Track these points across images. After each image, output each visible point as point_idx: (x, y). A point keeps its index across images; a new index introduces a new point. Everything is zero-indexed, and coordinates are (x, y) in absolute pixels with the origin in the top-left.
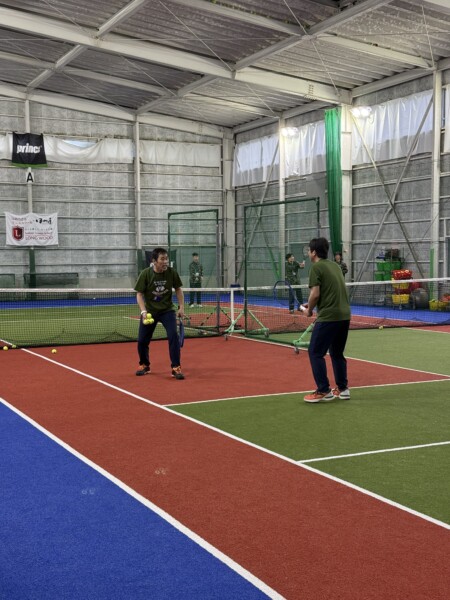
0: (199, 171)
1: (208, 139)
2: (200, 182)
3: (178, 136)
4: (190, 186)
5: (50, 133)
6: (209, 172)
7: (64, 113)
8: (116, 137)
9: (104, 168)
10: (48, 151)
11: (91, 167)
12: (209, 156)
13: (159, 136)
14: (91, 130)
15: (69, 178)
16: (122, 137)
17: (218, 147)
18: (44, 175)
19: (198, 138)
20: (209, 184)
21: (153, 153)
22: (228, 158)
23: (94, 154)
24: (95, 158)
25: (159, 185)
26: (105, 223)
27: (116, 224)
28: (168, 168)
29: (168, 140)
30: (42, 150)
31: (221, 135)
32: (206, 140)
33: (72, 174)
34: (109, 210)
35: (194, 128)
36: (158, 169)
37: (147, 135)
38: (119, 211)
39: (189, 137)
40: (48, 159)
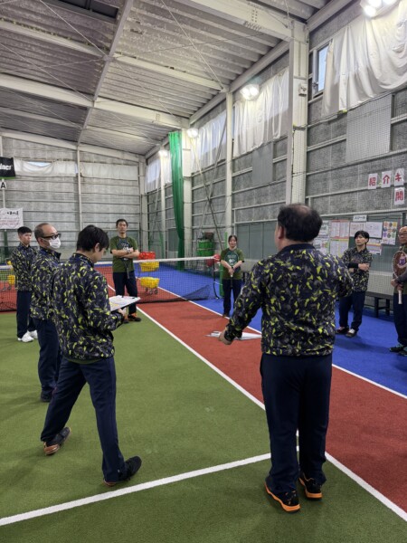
0: (123, 183)
1: (129, 163)
2: (124, 190)
3: (108, 160)
4: (118, 192)
5: (18, 157)
6: (131, 183)
7: (29, 145)
8: (65, 160)
9: (57, 179)
10: (17, 169)
11: (47, 179)
12: (130, 173)
13: (95, 160)
14: (47, 156)
15: (33, 186)
16: (69, 160)
17: (136, 168)
18: (14, 184)
19: (122, 162)
20: (131, 191)
21: (90, 170)
22: (142, 174)
23: (49, 170)
24: (50, 173)
25: (96, 191)
26: (58, 215)
27: (66, 215)
28: (102, 181)
29: (101, 163)
30: (13, 168)
31: (137, 160)
32: (128, 163)
33: (35, 184)
34: (61, 206)
35: (119, 155)
36: (95, 181)
37: (87, 159)
38: (68, 207)
39: (116, 161)
40: (17, 173)
